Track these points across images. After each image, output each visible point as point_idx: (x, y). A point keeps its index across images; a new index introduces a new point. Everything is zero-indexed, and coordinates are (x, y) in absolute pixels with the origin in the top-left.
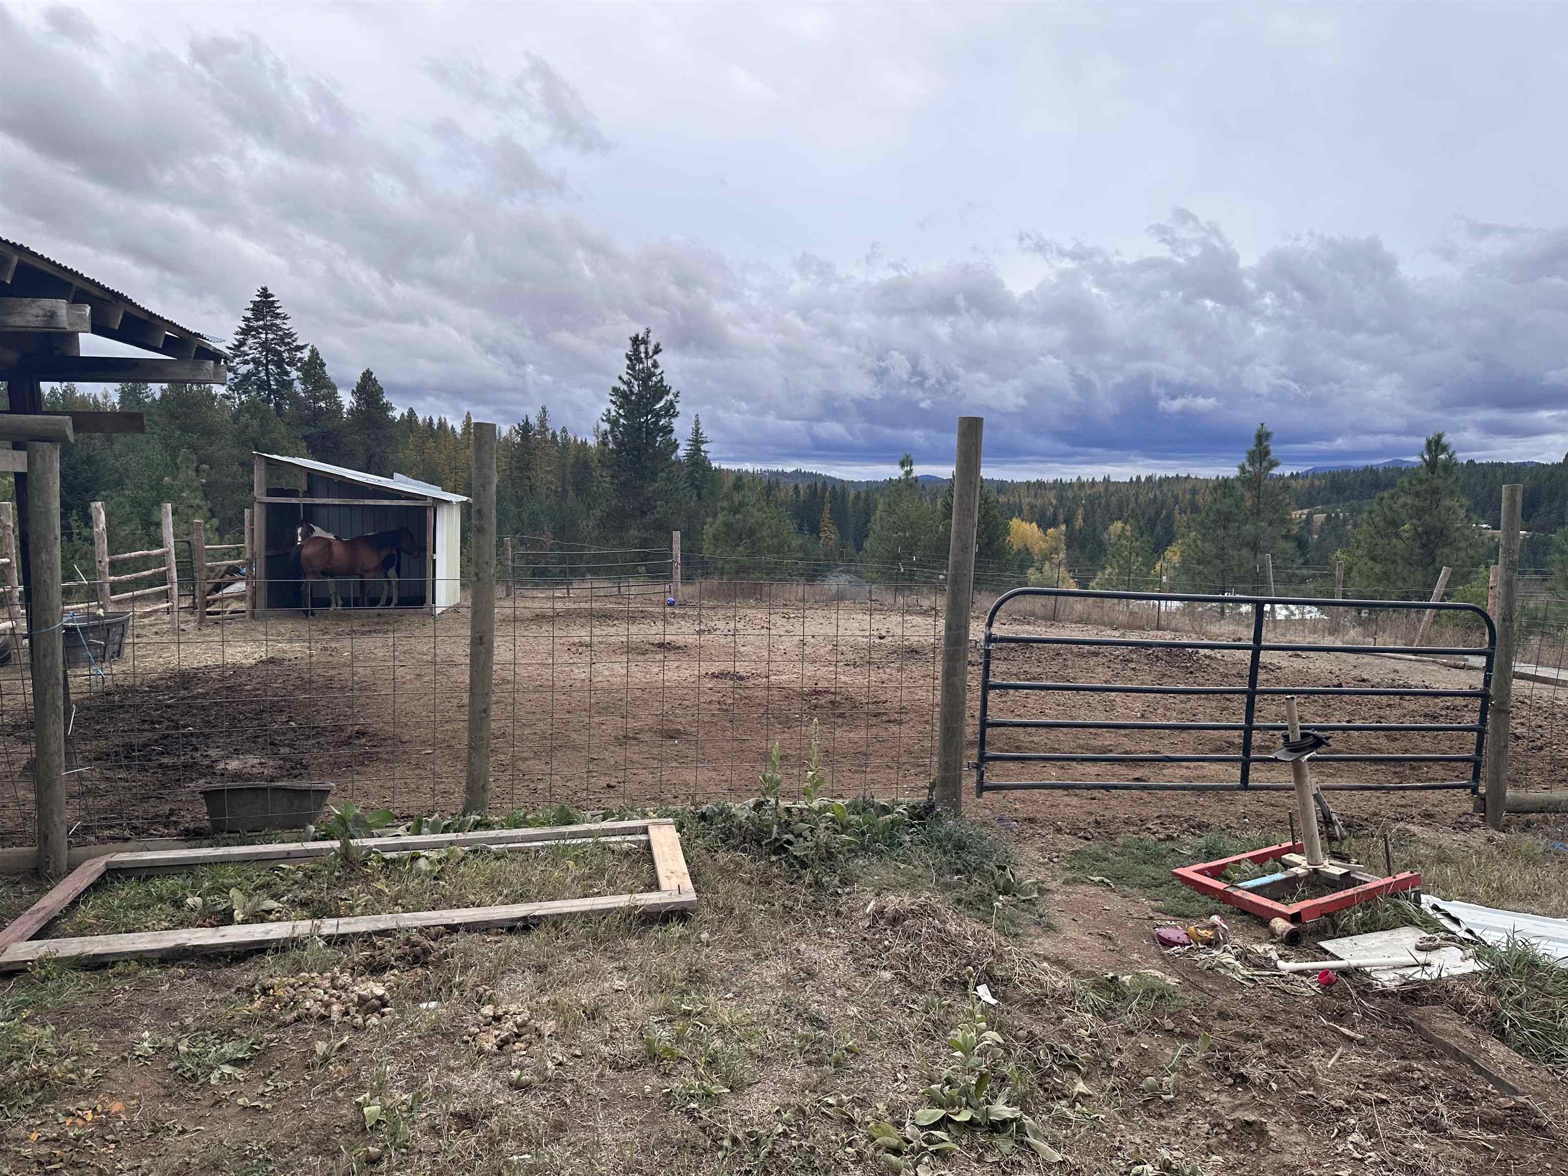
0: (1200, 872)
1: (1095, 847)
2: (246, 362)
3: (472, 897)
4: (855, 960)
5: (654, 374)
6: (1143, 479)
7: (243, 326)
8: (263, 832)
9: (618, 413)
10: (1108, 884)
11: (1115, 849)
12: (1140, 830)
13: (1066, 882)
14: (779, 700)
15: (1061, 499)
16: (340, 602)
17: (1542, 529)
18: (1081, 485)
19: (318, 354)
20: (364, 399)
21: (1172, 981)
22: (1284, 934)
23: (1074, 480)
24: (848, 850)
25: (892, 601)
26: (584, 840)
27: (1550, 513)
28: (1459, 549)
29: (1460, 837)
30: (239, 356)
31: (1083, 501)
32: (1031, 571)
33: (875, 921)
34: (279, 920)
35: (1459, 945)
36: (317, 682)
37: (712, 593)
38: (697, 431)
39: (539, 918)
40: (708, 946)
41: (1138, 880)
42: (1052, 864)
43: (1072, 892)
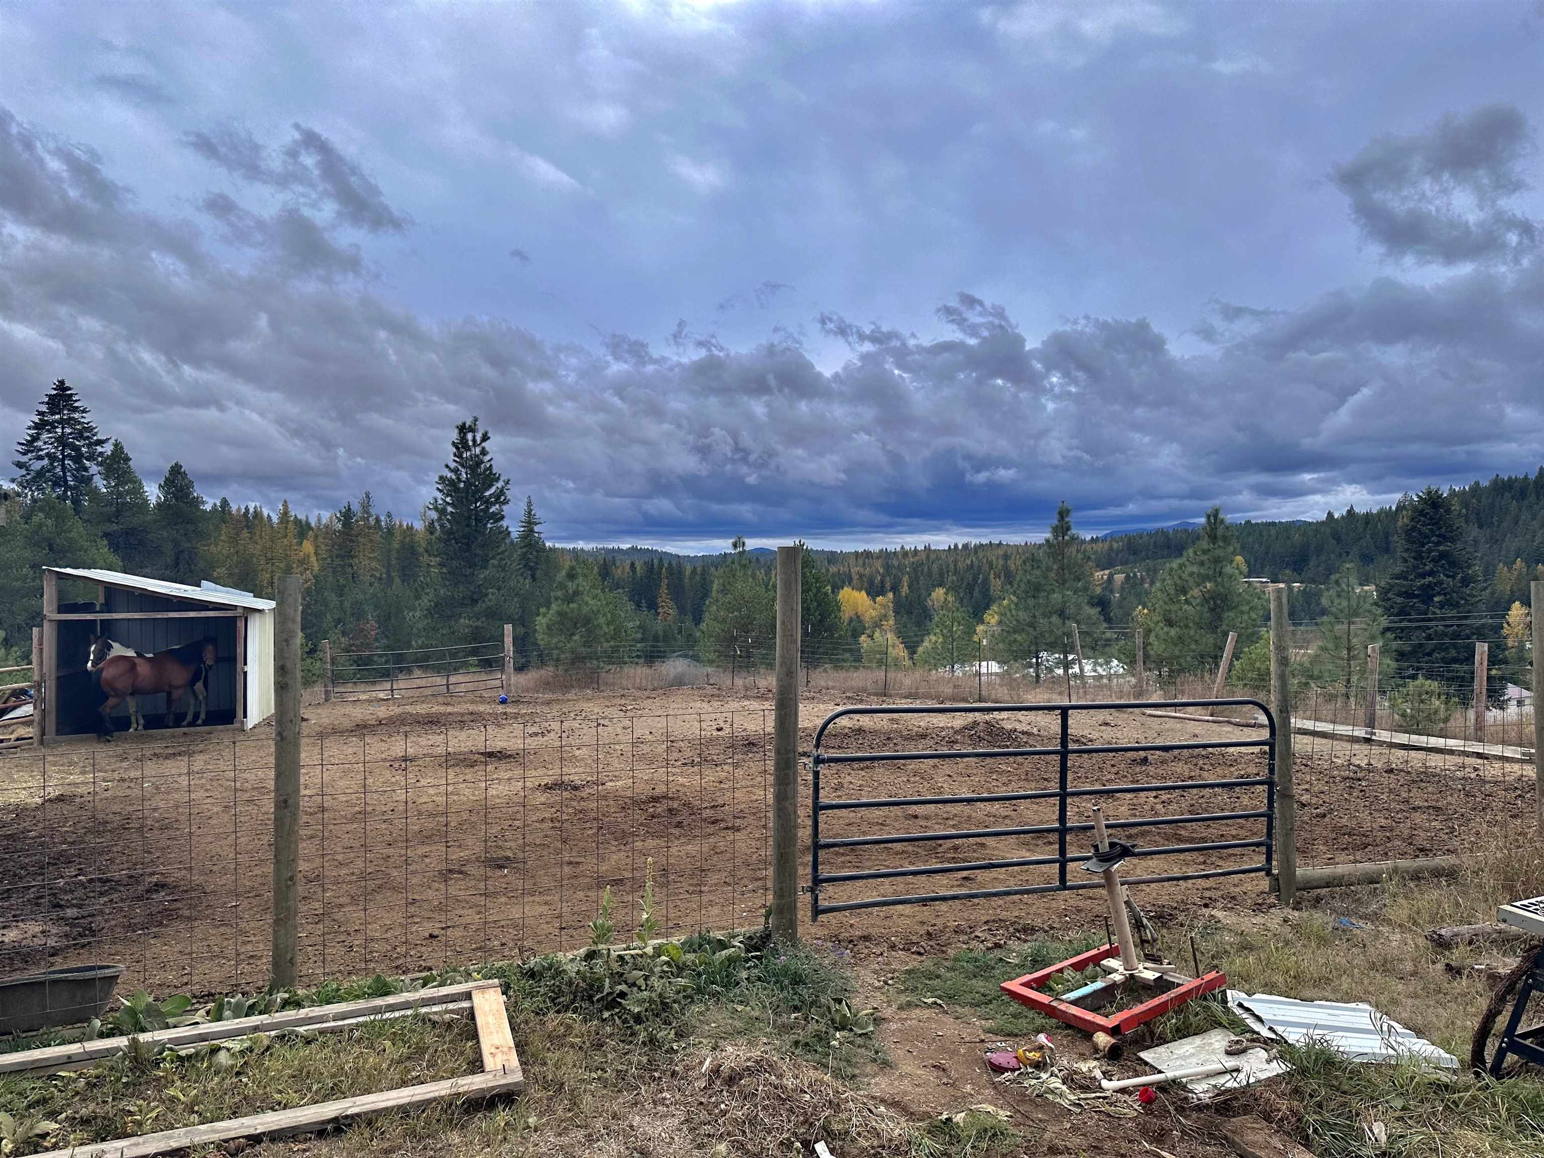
0: (1026, 985)
1: (928, 963)
2: (40, 458)
3: (277, 1096)
4: (691, 1130)
5: (482, 462)
6: (960, 547)
7: (37, 421)
8: (41, 1031)
9: (445, 501)
10: (940, 1005)
11: (946, 964)
12: (969, 938)
13: (901, 1008)
14: (615, 812)
15: (887, 567)
16: (142, 721)
17: (1313, 581)
18: (905, 554)
19: (122, 448)
20: (173, 493)
21: (1003, 1115)
22: (1107, 1049)
23: (898, 549)
24: (684, 997)
25: (729, 682)
26: (402, 1013)
27: (1318, 566)
28: (1242, 612)
29: (1258, 920)
30: (32, 452)
31: (908, 569)
32: (863, 638)
33: (711, 1082)
34: (55, 1147)
35: (1263, 1046)
36: (112, 822)
37: (547, 685)
38: (530, 513)
39: (352, 1117)
40: (536, 1131)
41: (968, 998)
42: (886, 987)
43: (906, 1019)
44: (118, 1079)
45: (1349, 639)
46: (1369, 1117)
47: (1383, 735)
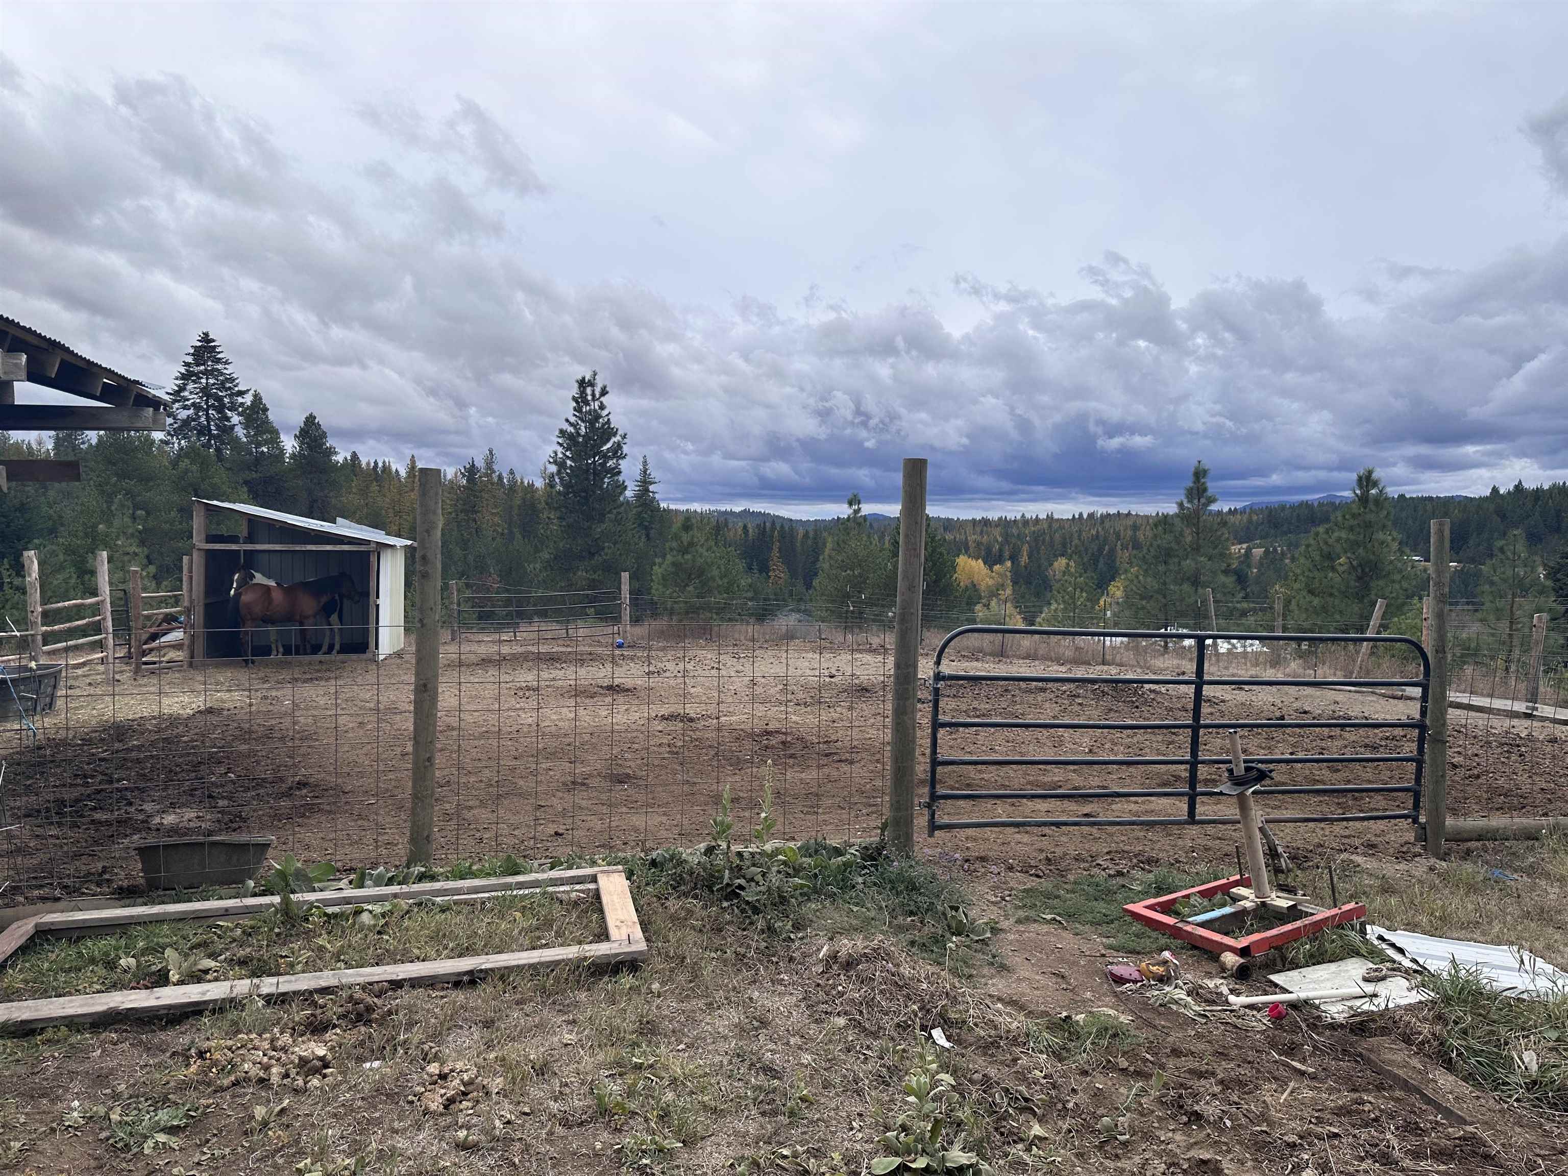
0: (1150, 907)
1: (1045, 884)
2: (185, 408)
3: (416, 951)
4: (808, 1007)
5: (601, 416)
6: (1085, 516)
7: (183, 371)
8: (201, 889)
9: (565, 455)
10: (1060, 922)
11: (1066, 886)
12: (1091, 866)
13: (1019, 921)
14: (730, 742)
15: (1006, 536)
16: (281, 650)
17: (1472, 560)
18: (1025, 522)
19: (261, 399)
20: (307, 443)
21: (1125, 1019)
22: (1235, 968)
23: (1019, 517)
24: (801, 894)
25: (841, 639)
26: (531, 890)
27: (1479, 545)
28: (1394, 581)
29: (1403, 866)
30: (179, 401)
31: (1028, 539)
32: (978, 607)
33: (828, 967)
34: (216, 979)
35: (1404, 975)
36: (257, 732)
37: (662, 634)
38: (645, 472)
39: (486, 971)
40: (659, 997)
41: (1089, 917)
42: (1004, 903)
43: (1025, 931)
44: (271, 930)
45: (1512, 611)
46: (1519, 1046)
47: (1547, 711)
